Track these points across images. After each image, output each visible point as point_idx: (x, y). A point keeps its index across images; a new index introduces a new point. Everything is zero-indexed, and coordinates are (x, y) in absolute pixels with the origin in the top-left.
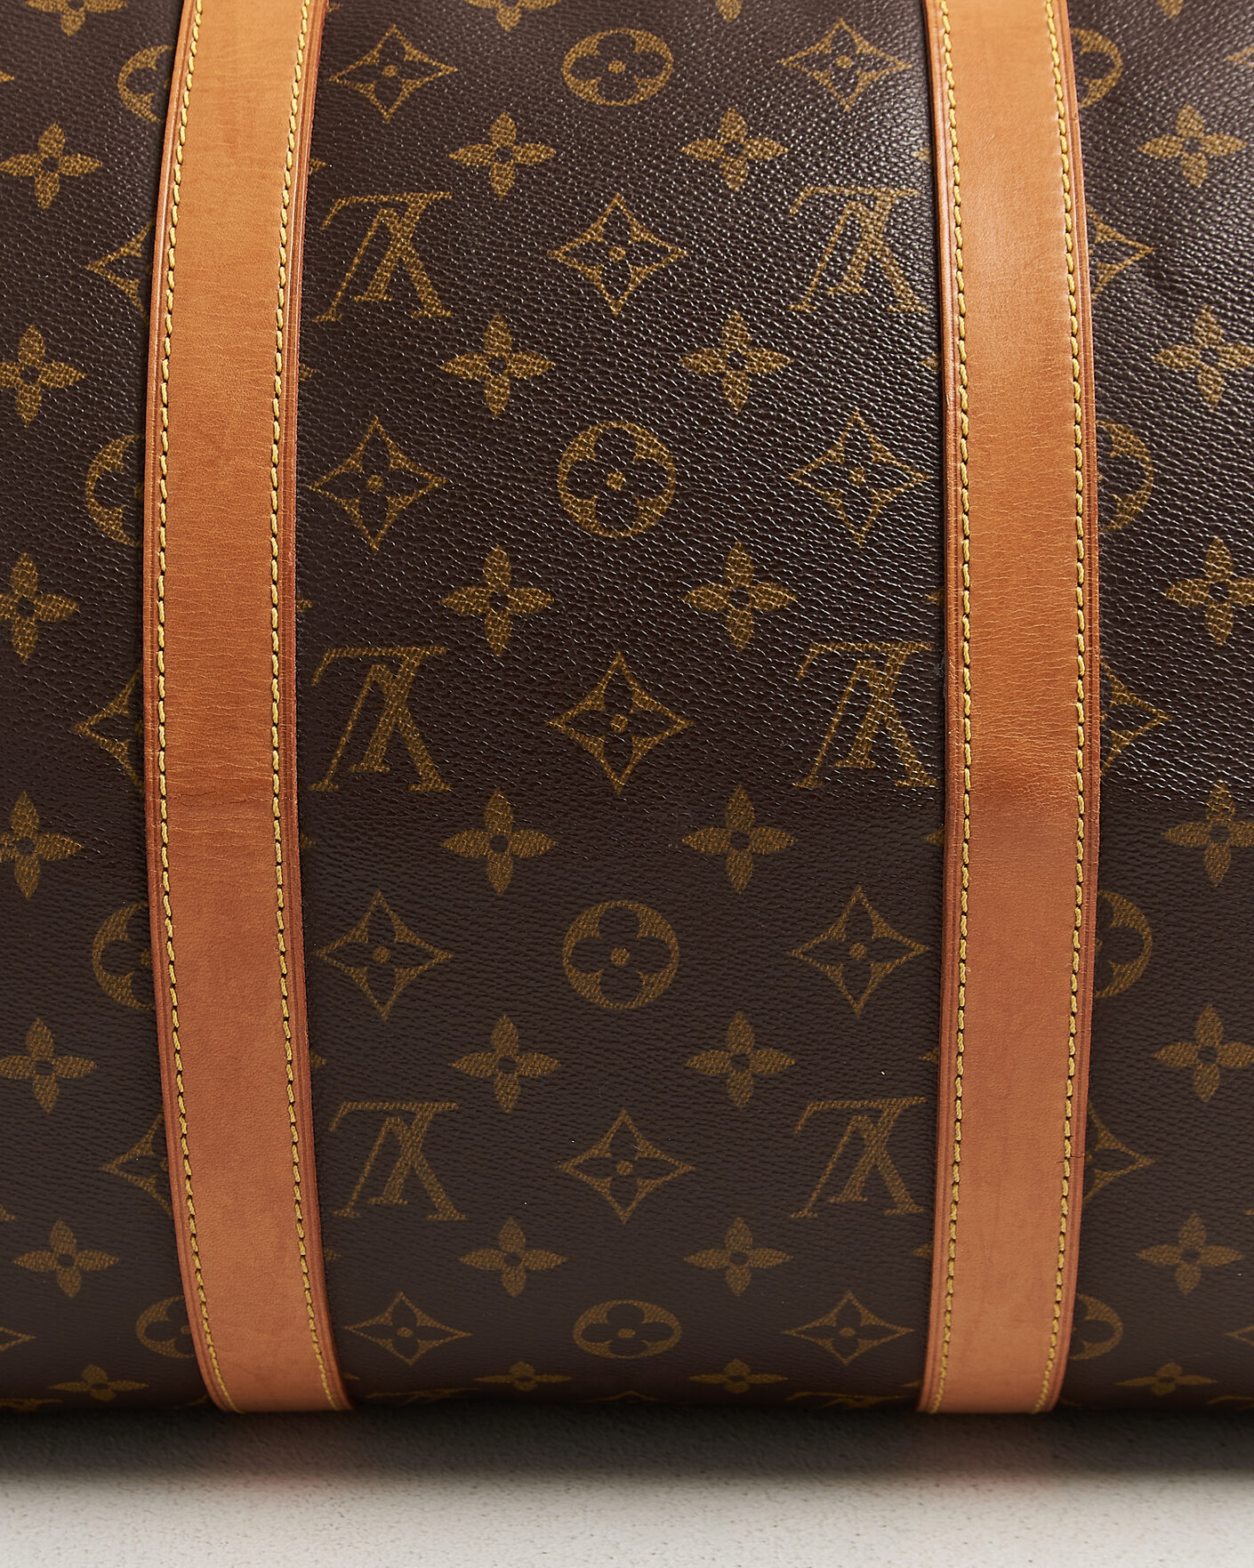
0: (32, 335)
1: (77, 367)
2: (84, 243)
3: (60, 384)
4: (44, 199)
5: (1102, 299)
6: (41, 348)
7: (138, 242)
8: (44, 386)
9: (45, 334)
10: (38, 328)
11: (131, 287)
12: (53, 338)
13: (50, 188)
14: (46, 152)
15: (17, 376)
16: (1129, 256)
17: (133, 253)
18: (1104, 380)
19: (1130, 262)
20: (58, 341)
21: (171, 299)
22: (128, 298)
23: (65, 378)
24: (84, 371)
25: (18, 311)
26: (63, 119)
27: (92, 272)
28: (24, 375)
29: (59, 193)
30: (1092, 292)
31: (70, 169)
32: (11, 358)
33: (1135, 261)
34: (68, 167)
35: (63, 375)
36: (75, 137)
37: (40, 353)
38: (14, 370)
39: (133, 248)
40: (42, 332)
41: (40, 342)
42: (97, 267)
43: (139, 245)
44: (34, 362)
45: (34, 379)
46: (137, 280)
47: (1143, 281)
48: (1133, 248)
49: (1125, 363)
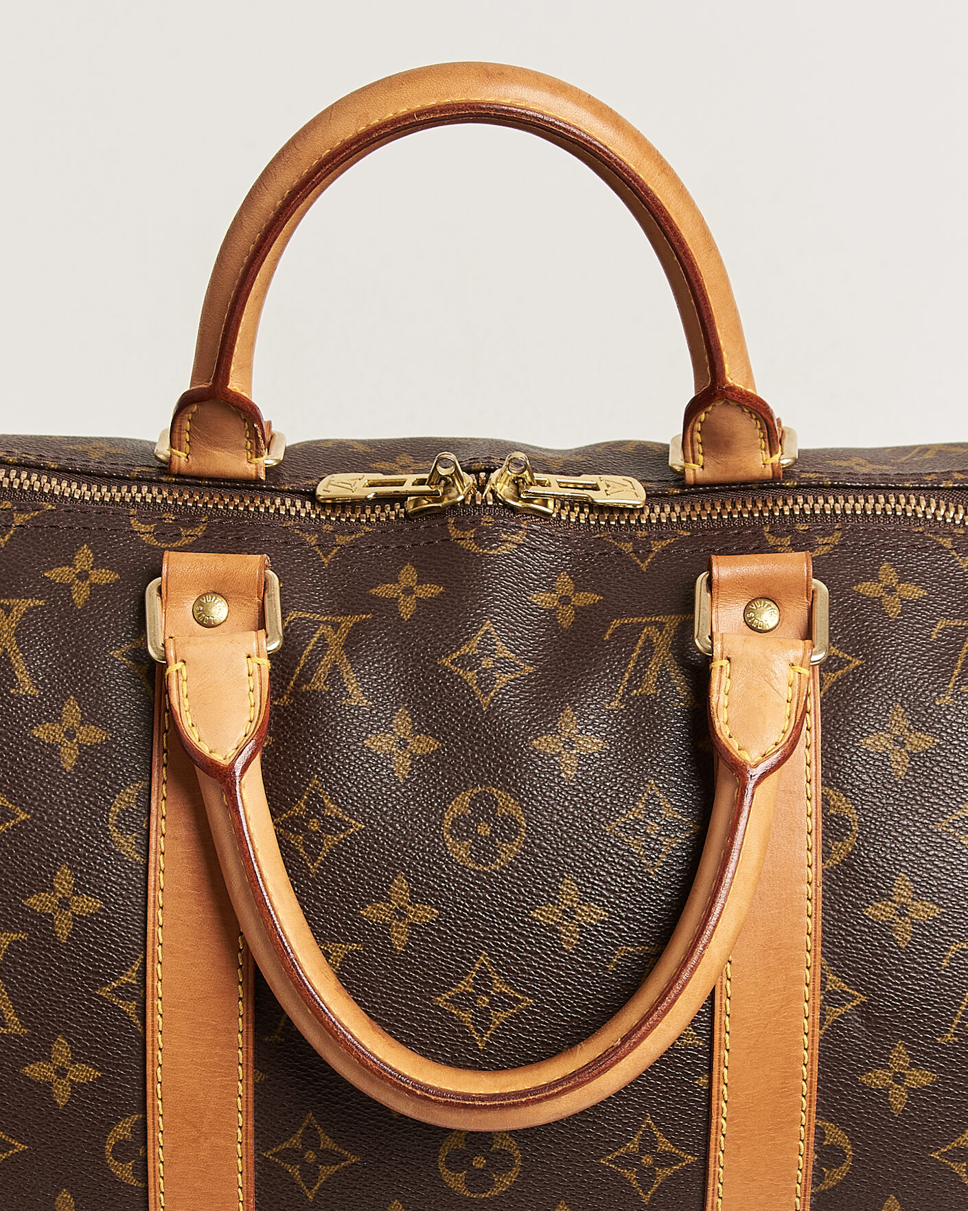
0: (60, 1043)
1: (95, 1068)
2: (93, 972)
3: (83, 1080)
4: (62, 934)
5: (827, 1035)
6: (68, 1053)
7: (133, 971)
8: (71, 1080)
9: (70, 1042)
10: (64, 1038)
11: (130, 1008)
12: (76, 1046)
13: (66, 925)
14: (60, 892)
15: (51, 1072)
16: (849, 1001)
17: (130, 981)
18: (824, 1093)
19: (850, 1007)
20: (79, 1048)
21: (161, 1023)
22: (128, 1017)
23: (86, 1076)
24: (100, 1070)
25: (49, 1024)
26: (71, 861)
27: (102, 996)
28: (57, 1072)
29: (73, 930)
30: (821, 1029)
31: (79, 909)
32: (46, 1059)
33: (853, 1006)
34: (77, 907)
35: (84, 1073)
36: (81, 879)
37: (67, 1056)
38: (49, 1069)
39: (130, 977)
40: (68, 1041)
41: (67, 1049)
42: (105, 992)
43: (134, 974)
44: (64, 1063)
45: (64, 1076)
46: (134, 1003)
47: (857, 1022)
48: (852, 995)
49: (839, 1082)
